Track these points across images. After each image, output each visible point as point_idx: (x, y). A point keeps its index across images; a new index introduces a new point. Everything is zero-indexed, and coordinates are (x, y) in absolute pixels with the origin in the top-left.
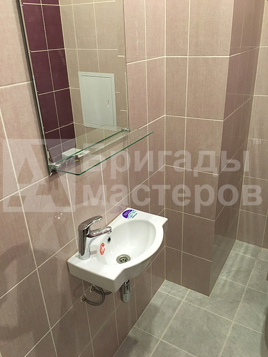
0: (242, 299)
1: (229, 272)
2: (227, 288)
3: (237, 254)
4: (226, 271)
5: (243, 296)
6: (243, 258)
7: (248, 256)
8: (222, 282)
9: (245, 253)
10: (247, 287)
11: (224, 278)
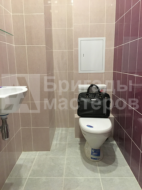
0: (67, 148)
1: (57, 140)
2: (58, 146)
3: (59, 133)
4: (55, 140)
5: (67, 146)
6: (61, 133)
7: (64, 132)
8: (55, 144)
9: (62, 131)
10: (67, 142)
11: (55, 142)
